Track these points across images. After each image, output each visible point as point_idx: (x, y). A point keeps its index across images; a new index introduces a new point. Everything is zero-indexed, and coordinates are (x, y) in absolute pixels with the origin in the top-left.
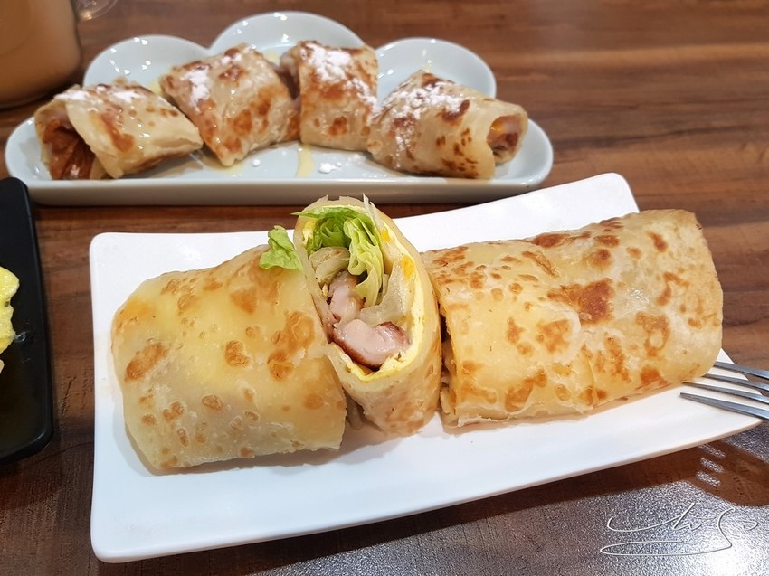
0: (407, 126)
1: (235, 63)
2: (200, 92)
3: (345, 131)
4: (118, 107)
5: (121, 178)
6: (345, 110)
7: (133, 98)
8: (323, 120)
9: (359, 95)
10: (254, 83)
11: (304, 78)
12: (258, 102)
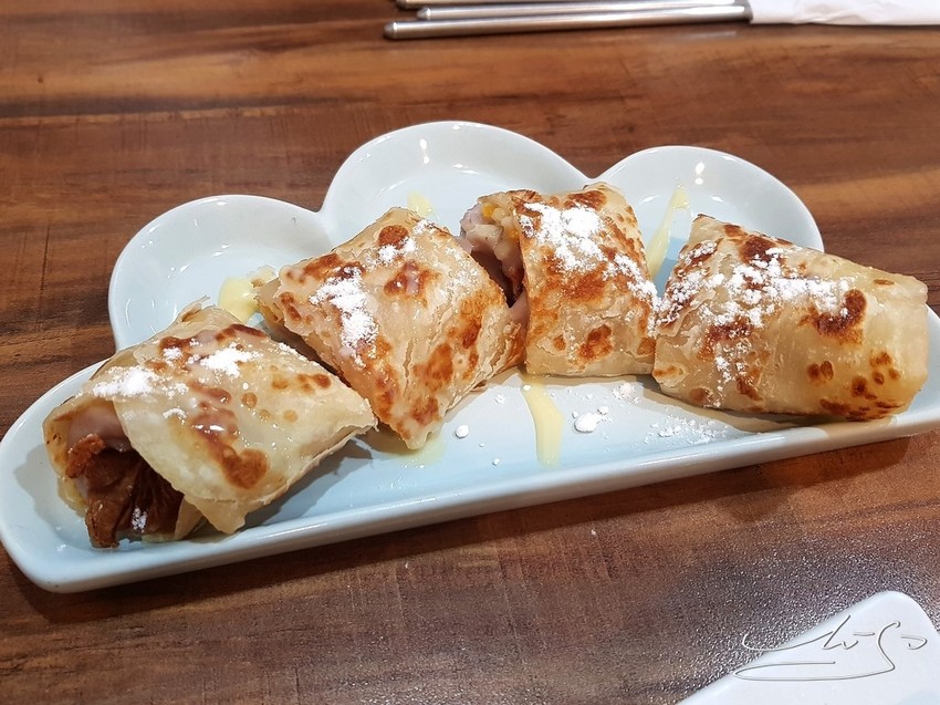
0: (736, 337)
1: (407, 258)
2: (357, 327)
3: (606, 349)
4: (219, 393)
5: (242, 529)
6: (609, 314)
7: (239, 363)
8: (569, 337)
9: (629, 284)
10: (451, 293)
11: (533, 268)
12: (461, 325)
